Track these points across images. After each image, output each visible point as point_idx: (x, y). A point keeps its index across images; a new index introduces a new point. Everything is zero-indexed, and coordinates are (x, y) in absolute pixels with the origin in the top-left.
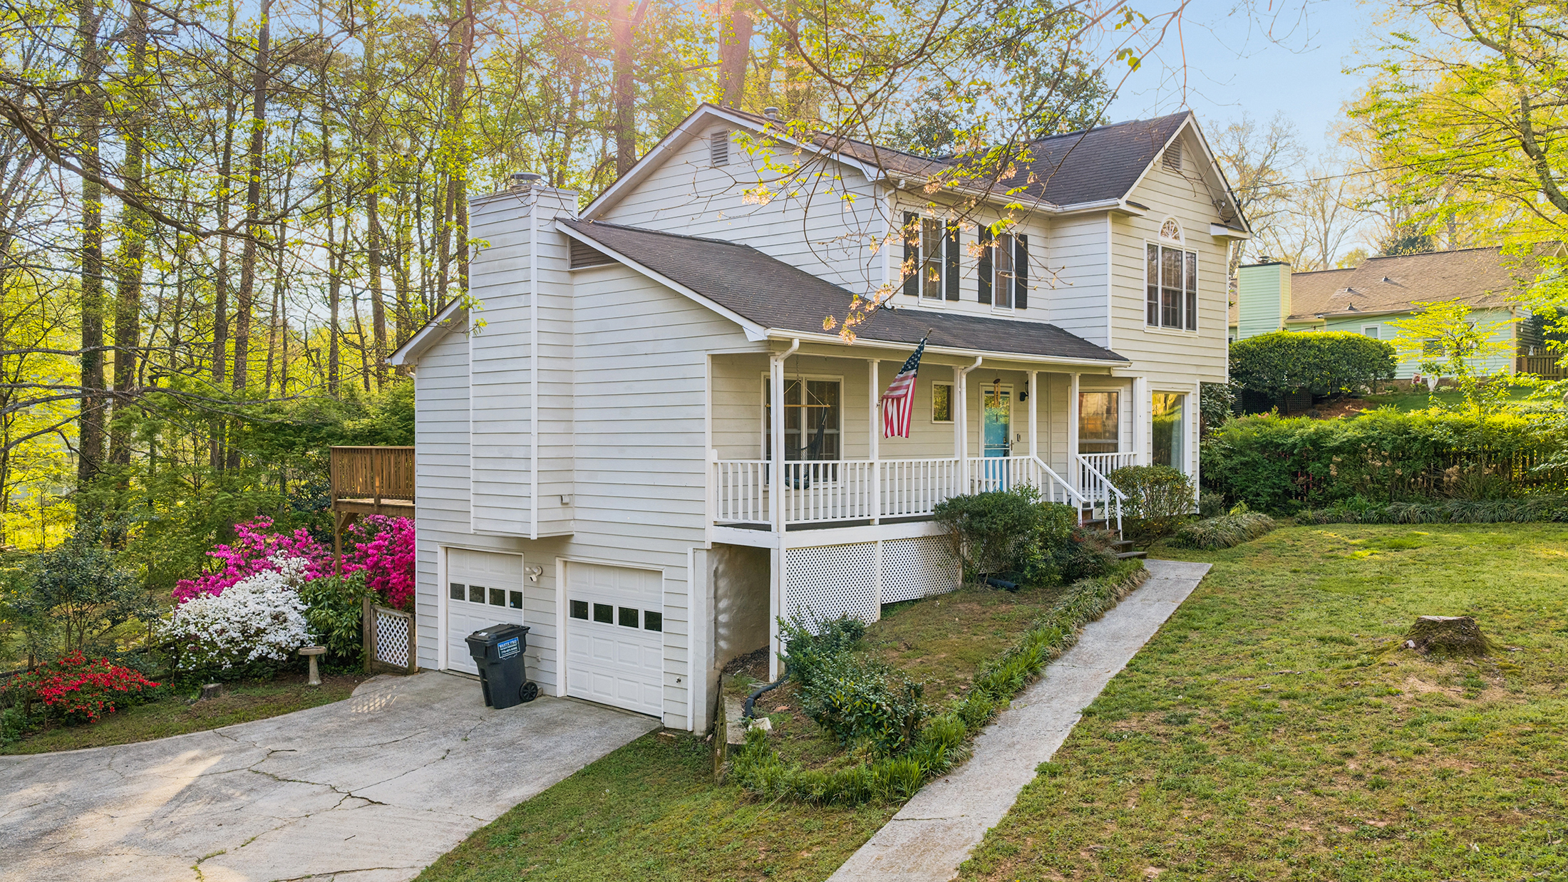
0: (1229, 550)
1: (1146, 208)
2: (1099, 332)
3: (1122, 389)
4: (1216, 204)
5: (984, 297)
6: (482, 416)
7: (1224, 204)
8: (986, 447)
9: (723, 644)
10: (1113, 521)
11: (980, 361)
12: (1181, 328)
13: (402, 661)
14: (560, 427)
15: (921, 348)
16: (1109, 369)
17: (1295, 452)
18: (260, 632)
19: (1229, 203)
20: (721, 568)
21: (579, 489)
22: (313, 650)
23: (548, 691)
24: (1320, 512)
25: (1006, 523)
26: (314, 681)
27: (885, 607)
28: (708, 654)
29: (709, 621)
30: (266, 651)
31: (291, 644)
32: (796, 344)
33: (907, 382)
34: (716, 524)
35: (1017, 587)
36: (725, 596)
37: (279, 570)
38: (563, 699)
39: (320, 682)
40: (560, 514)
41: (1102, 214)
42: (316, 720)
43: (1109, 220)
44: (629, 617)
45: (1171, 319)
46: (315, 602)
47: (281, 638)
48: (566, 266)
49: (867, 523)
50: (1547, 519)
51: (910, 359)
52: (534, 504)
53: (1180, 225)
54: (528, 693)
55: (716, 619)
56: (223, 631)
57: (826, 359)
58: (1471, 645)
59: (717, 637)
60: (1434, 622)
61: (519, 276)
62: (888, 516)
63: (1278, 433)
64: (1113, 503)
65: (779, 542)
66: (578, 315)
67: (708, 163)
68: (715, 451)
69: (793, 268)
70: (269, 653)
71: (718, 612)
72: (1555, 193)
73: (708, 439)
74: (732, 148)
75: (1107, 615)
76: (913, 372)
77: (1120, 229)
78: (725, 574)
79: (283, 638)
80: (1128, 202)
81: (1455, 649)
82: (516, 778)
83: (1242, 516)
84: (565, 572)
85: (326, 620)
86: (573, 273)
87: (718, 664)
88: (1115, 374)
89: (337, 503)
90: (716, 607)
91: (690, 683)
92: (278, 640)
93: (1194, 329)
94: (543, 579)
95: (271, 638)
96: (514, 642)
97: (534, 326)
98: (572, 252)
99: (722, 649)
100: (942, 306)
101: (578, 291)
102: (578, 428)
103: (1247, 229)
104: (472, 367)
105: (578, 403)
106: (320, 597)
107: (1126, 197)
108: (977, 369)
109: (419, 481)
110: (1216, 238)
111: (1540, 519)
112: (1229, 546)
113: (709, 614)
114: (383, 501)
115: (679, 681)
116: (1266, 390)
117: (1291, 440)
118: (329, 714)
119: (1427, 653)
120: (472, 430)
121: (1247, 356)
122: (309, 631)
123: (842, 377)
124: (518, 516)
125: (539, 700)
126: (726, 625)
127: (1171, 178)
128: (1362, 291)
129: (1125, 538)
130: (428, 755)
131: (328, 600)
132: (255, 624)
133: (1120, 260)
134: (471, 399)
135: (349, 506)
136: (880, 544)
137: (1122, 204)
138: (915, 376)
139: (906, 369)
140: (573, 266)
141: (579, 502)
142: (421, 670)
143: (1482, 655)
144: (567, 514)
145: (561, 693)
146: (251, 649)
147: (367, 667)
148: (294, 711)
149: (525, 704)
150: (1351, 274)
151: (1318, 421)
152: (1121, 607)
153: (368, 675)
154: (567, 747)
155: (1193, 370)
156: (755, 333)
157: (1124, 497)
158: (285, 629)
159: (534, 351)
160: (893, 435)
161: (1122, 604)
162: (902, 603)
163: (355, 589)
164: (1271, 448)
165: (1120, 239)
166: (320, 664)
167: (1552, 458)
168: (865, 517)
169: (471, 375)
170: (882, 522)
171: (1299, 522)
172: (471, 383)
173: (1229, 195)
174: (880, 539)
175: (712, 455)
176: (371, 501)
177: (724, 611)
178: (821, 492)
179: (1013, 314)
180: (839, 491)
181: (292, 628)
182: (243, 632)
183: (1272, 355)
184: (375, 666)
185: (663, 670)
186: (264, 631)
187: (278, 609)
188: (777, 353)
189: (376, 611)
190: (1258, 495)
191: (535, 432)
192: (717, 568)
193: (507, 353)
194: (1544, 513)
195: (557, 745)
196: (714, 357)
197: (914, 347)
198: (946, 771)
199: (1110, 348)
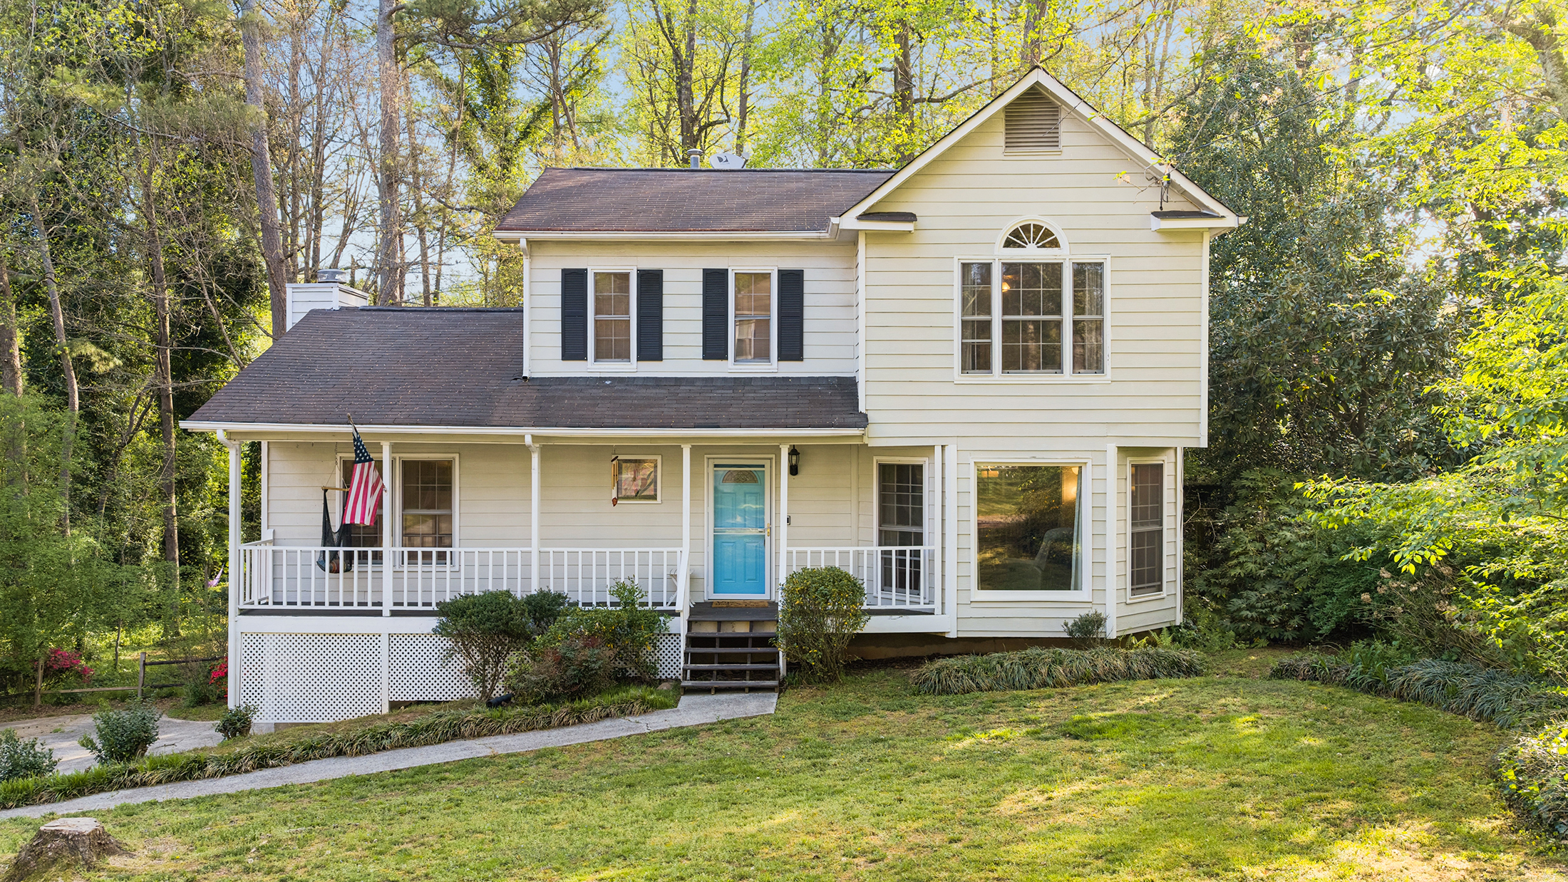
3: (926, 460)
5: (714, 351)
8: (715, 531)
11: (527, 440)
12: (1060, 371)
27: (394, 705)
32: (220, 435)
43: (863, 242)
49: (379, 614)
53: (1058, 227)
73: (264, 520)
77: (890, 251)
100: (631, 368)
123: (457, 456)
136: (385, 637)
137: (845, 221)
155: (1096, 431)
170: (394, 614)
174: (384, 632)
175: (267, 536)
179: (775, 368)
199: (863, 409)
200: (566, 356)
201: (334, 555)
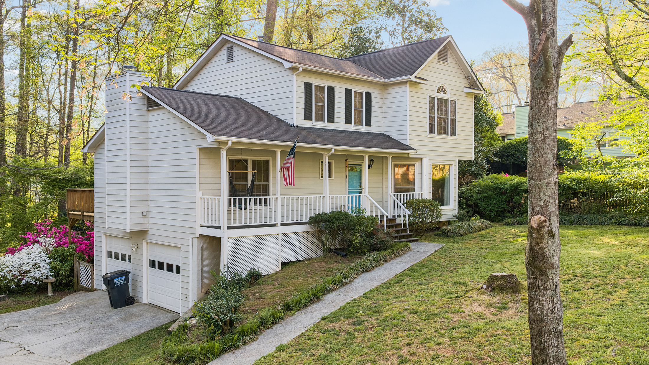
0: (461, 237)
1: (426, 80)
2: (403, 137)
3: (417, 163)
4: (467, 78)
5: (348, 121)
6: (111, 176)
7: (470, 78)
8: (349, 190)
9: (206, 281)
10: (405, 225)
11: (333, 151)
12: (448, 135)
13: (89, 285)
14: (142, 181)
15: (295, 145)
16: (408, 154)
17: (508, 191)
18: (27, 272)
19: (472, 77)
20: (205, 246)
21: (152, 209)
22: (51, 279)
23: (140, 301)
24: (515, 219)
25: (339, 226)
26: (50, 294)
27: (284, 264)
28: (197, 286)
29: (198, 271)
30: (29, 280)
31: (41, 277)
32: (230, 143)
33: (290, 161)
34: (202, 226)
35: (346, 255)
36: (207, 259)
37: (41, 244)
38: (146, 304)
39: (52, 294)
40: (142, 220)
41: (405, 83)
42: (38, 312)
43: (408, 85)
44: (170, 268)
45: (443, 131)
46: (54, 259)
47: (37, 274)
48: (145, 108)
49: (275, 225)
50: (615, 224)
51: (291, 150)
52: (128, 216)
53: (447, 88)
54: (130, 301)
55: (202, 269)
56: (10, 271)
57: (252, 150)
58: (511, 288)
59: (202, 278)
60: (496, 276)
61: (122, 112)
62: (285, 222)
63: (501, 183)
64: (404, 216)
65: (225, 235)
66: (150, 130)
67: (225, 61)
68: (201, 192)
69: (258, 108)
70: (31, 281)
71: (203, 266)
72: (620, 71)
73: (197, 187)
74: (235, 54)
75: (376, 269)
76: (292, 156)
77: (413, 89)
78: (207, 249)
79: (37, 275)
80: (416, 77)
81: (503, 290)
82: (100, 341)
83: (476, 222)
84: (147, 247)
85: (56, 267)
86: (149, 111)
87: (203, 290)
88: (411, 156)
89: (69, 214)
90: (202, 264)
91: (190, 299)
92: (35, 275)
93: (455, 135)
94: (138, 250)
95: (32, 274)
96: (123, 278)
97: (128, 135)
98: (148, 101)
99: (205, 283)
100: (325, 125)
101: (151, 119)
102: (151, 181)
103: (482, 89)
104: (107, 154)
105: (151, 170)
106: (56, 257)
107: (415, 74)
108: (333, 154)
109: (95, 205)
110: (467, 93)
111: (612, 223)
112: (462, 236)
113: (198, 267)
114: (85, 214)
115: (186, 297)
116: (520, 163)
117: (506, 186)
118: (45, 309)
119: (491, 291)
120: (106, 182)
121: (512, 147)
122: (51, 271)
123: (271, 158)
124: (121, 221)
125: (135, 305)
126: (208, 272)
127: (442, 66)
128: (570, 118)
129: (409, 232)
130: (72, 330)
131: (60, 257)
132: (24, 269)
133: (413, 104)
134: (106, 168)
135: (73, 216)
136: (280, 235)
137: (412, 78)
138: (293, 158)
139: (289, 155)
140: (148, 107)
141: (152, 215)
142: (96, 290)
143: (516, 293)
144: (146, 220)
145: (145, 301)
146: (23, 279)
147: (76, 287)
148: (31, 308)
149: (128, 306)
150: (567, 110)
151: (520, 177)
152: (386, 265)
153: (75, 291)
154: (132, 327)
155: (455, 154)
156: (210, 138)
157: (409, 213)
158: (39, 270)
159: (128, 146)
160: (287, 185)
161: (387, 263)
162: (292, 262)
163: (69, 253)
164: (498, 190)
165: (413, 94)
166: (53, 287)
167: (615, 196)
168: (273, 223)
169: (106, 157)
170: (282, 225)
171: (505, 224)
172: (106, 161)
173: (472, 74)
174: (280, 233)
175: (199, 194)
176: (80, 213)
177: (207, 266)
178: (253, 211)
179: (364, 129)
180: (269, 210)
181: (42, 270)
182: (19, 272)
183: (523, 147)
184: (79, 288)
185: (181, 292)
186: (29, 271)
187: (36, 262)
188: (223, 147)
189: (79, 263)
190: (491, 211)
191: (128, 183)
192: (203, 246)
193: (118, 147)
194: (614, 221)
195: (129, 326)
196: (201, 149)
197: (292, 144)
198: (237, 347)
199: (408, 144)
200: (306, 118)
201: (235, 200)
